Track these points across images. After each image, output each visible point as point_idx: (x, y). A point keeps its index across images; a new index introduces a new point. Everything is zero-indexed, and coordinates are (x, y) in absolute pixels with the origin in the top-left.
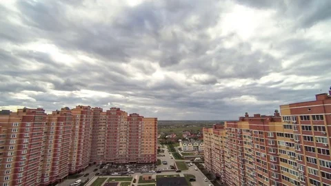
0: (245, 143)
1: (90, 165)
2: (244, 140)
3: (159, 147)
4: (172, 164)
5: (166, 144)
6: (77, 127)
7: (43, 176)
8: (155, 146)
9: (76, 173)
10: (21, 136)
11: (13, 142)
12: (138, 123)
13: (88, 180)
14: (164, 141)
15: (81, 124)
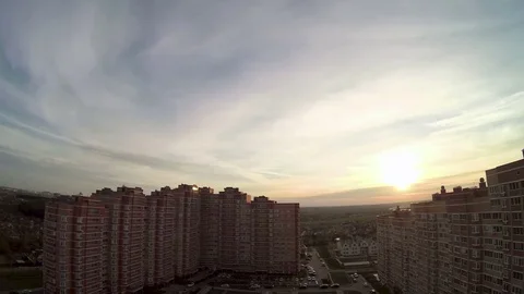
0: (441, 235)
1: (200, 270)
2: (440, 232)
3: (303, 251)
4: (325, 276)
5: (314, 245)
6: (181, 215)
7: (146, 275)
8: (297, 248)
9: (183, 277)
10: (121, 222)
11: (115, 228)
12: (268, 212)
13: (199, 289)
14: (311, 241)
15: (185, 210)
